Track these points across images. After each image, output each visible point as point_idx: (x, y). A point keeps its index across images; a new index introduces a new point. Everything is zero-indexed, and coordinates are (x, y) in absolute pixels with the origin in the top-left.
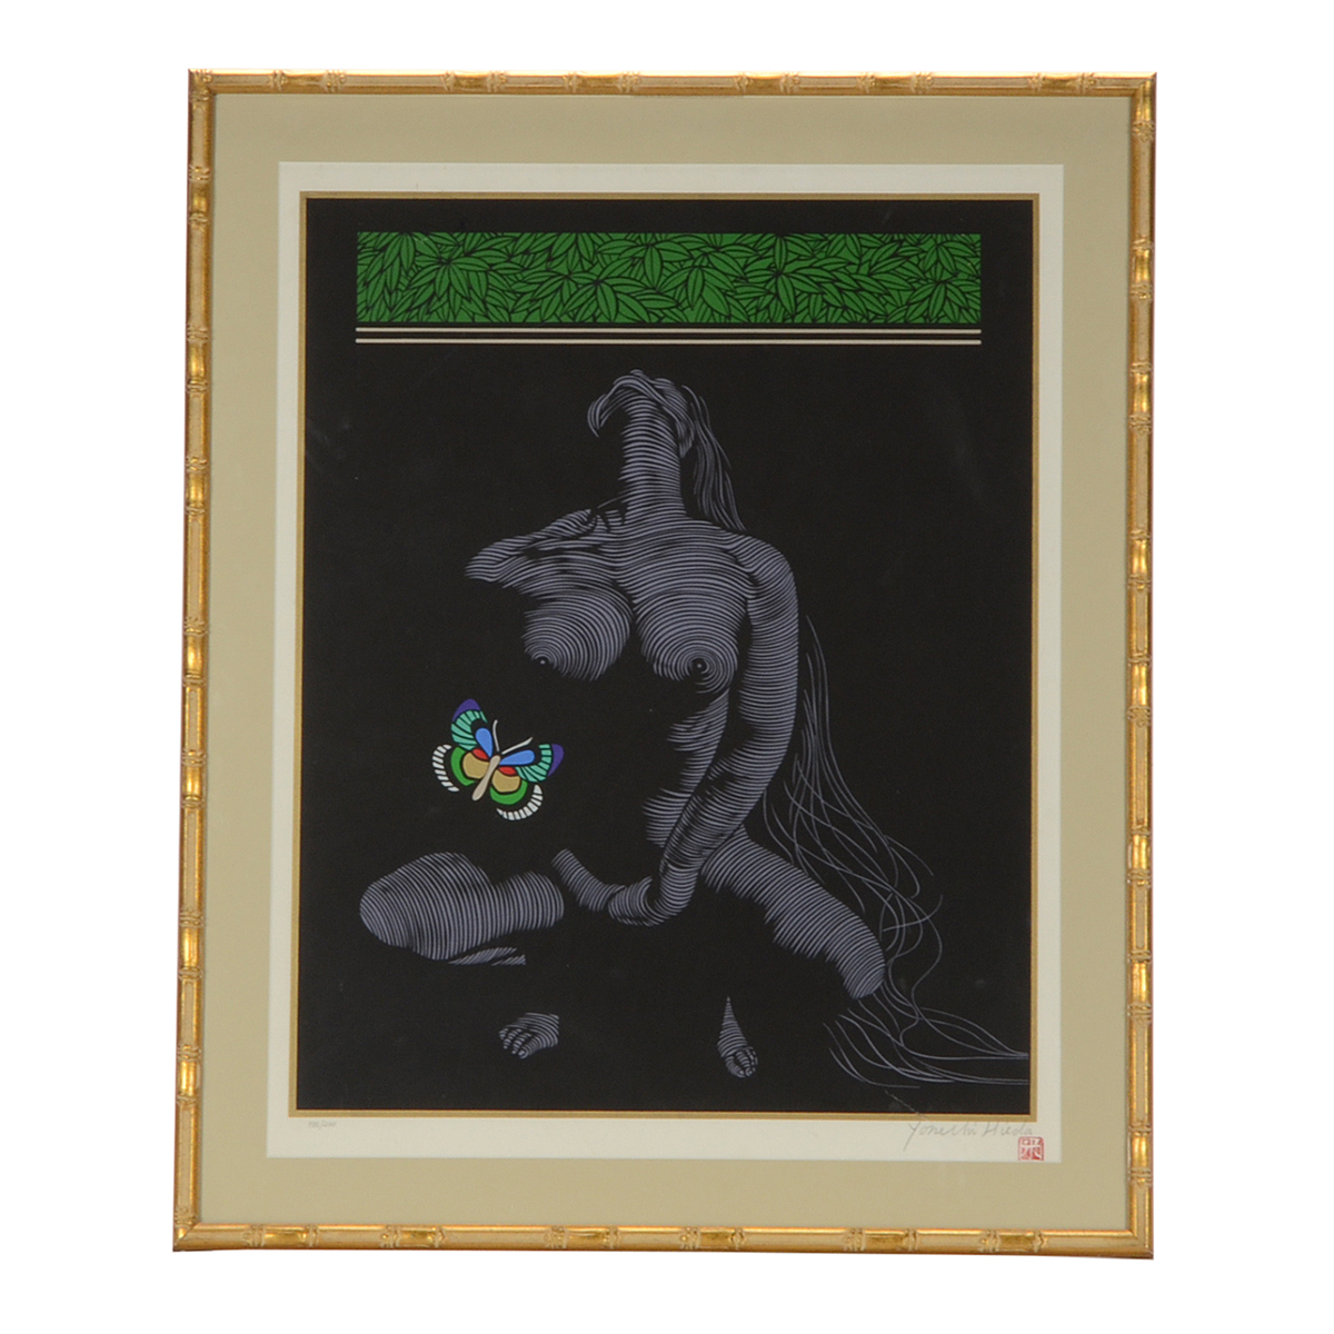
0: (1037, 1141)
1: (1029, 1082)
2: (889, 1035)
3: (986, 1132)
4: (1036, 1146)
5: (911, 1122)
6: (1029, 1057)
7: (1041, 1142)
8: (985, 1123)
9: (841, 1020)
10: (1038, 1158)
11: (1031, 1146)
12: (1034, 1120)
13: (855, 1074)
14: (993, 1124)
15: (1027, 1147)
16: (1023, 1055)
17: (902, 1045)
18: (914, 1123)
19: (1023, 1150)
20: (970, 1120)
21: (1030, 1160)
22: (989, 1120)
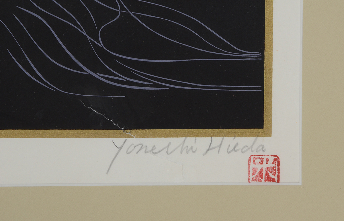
0: (272, 159)
1: (263, 89)
2: (85, 34)
3: (208, 150)
4: (270, 165)
5: (115, 139)
6: (263, 57)
7: (277, 160)
8: (208, 140)
9: (22, 15)
10: (273, 180)
11: (265, 166)
12: (269, 134)
13: (43, 81)
14: (217, 140)
15: (259, 167)
16: (254, 55)
17: (101, 45)
18: (119, 141)
19: (254, 170)
20: (187, 136)
21: (263, 183)
22: (211, 136)
